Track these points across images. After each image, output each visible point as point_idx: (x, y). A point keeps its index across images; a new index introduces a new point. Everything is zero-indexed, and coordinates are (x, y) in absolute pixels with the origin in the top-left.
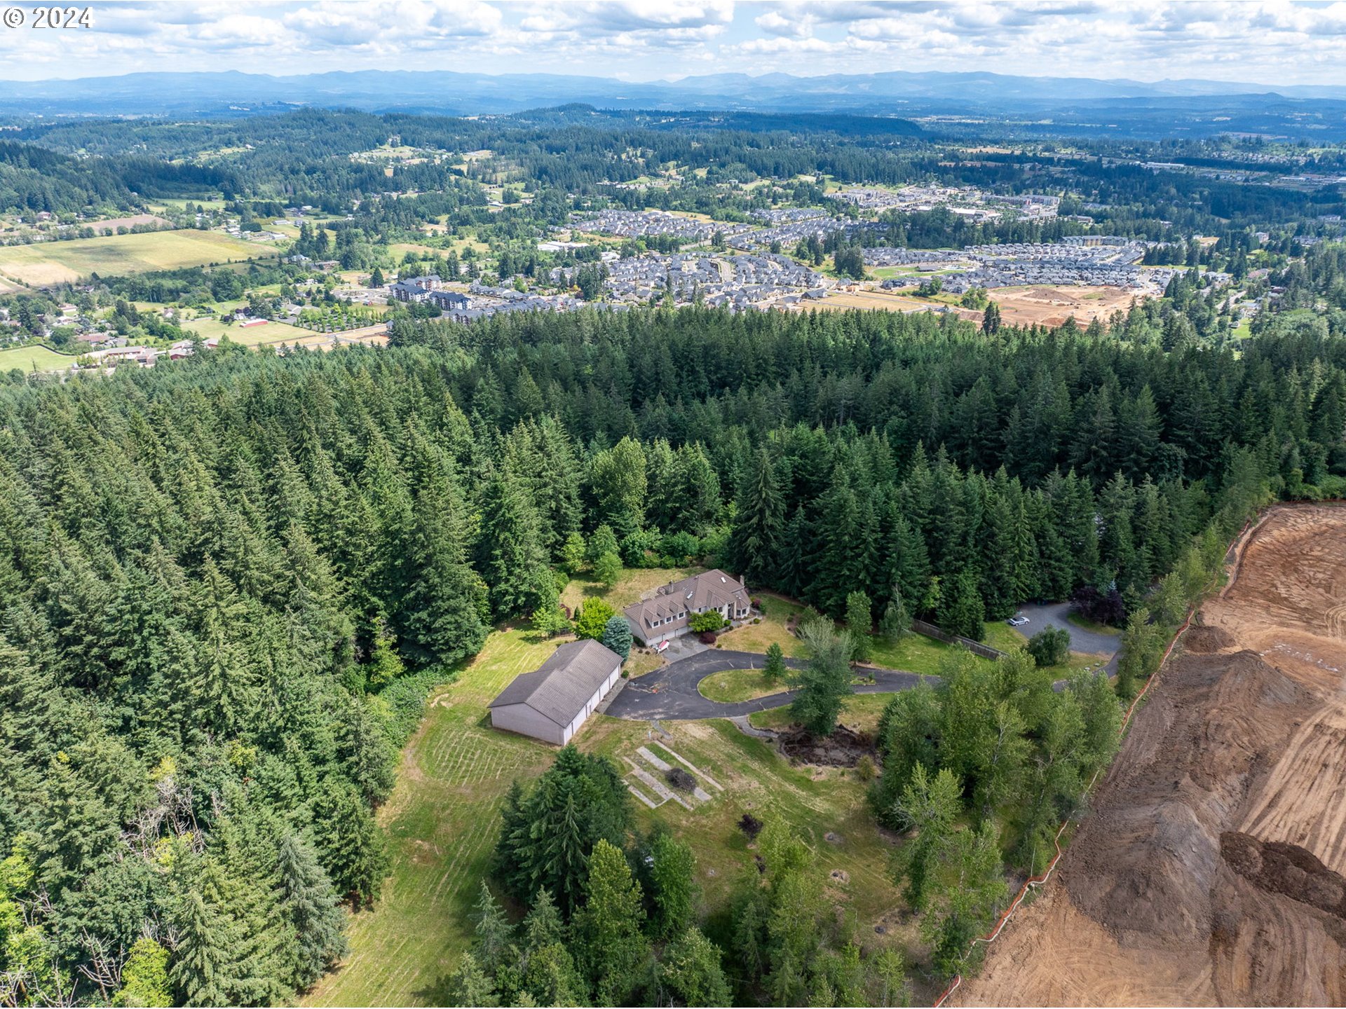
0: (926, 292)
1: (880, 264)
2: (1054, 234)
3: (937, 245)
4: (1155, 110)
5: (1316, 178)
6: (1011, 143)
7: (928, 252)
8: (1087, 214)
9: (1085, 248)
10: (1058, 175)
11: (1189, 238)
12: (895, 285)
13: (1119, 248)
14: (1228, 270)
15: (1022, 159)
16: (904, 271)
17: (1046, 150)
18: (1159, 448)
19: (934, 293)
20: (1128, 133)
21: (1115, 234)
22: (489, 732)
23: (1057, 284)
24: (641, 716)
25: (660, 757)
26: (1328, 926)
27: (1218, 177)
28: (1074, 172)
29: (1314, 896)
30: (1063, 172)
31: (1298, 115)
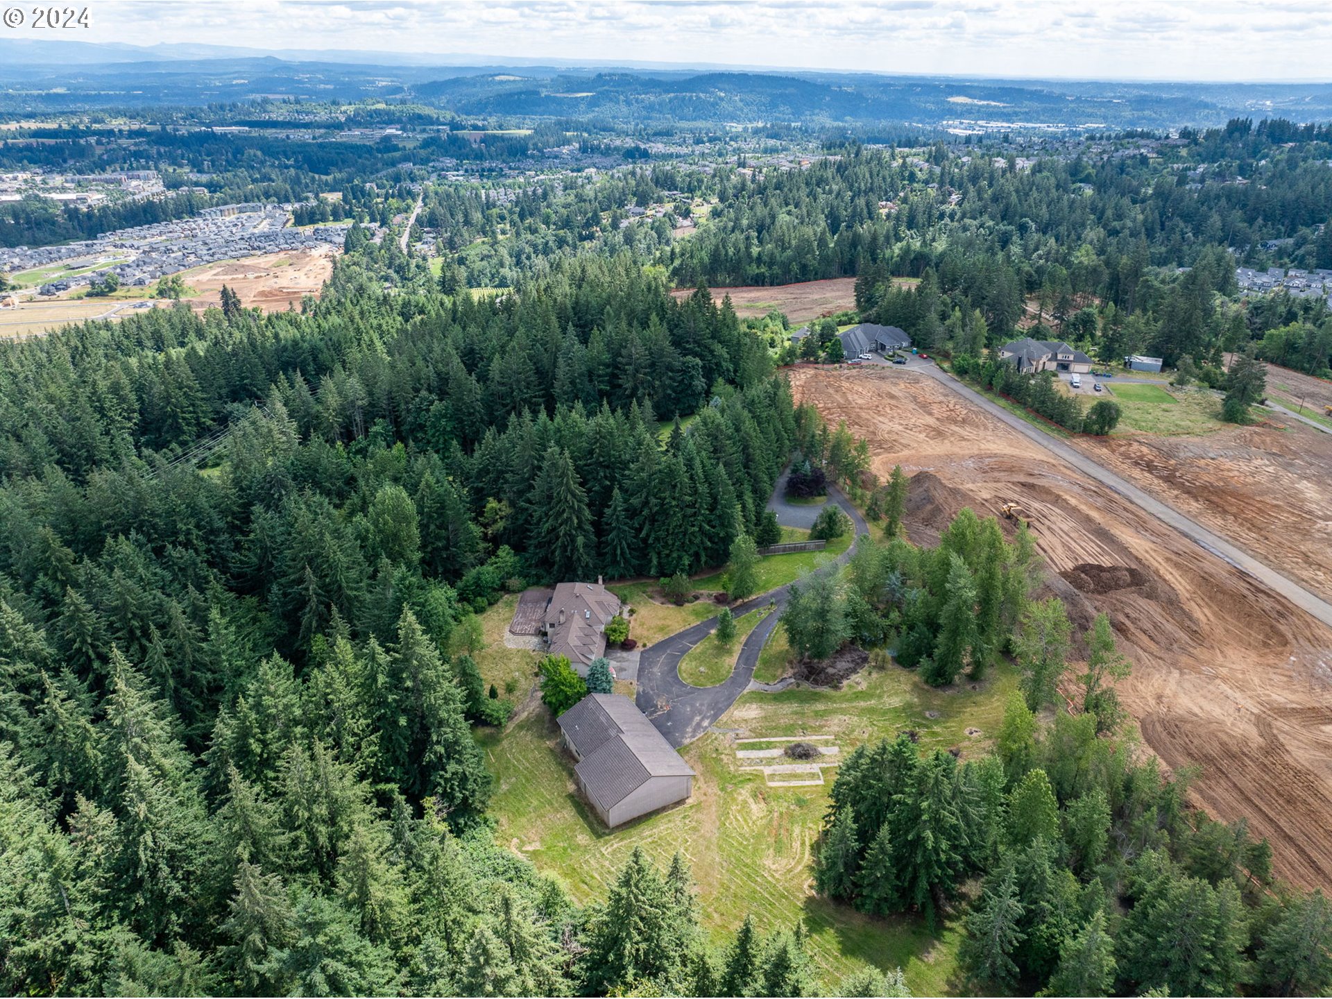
0: (103, 289)
1: (13, 269)
2: (190, 209)
3: (65, 238)
4: (170, 74)
5: (367, 131)
6: (46, 116)
7: (64, 249)
8: (197, 184)
9: (227, 219)
10: (132, 148)
11: (317, 196)
12: (58, 289)
13: (262, 214)
14: (373, 220)
15: (74, 133)
16: (53, 272)
17: (96, 121)
19: (112, 290)
20: (158, 99)
21: (246, 201)
23: (237, 258)
24: (694, 731)
25: (761, 749)
27: (288, 137)
28: (148, 143)
30: (136, 144)
31: (304, 77)
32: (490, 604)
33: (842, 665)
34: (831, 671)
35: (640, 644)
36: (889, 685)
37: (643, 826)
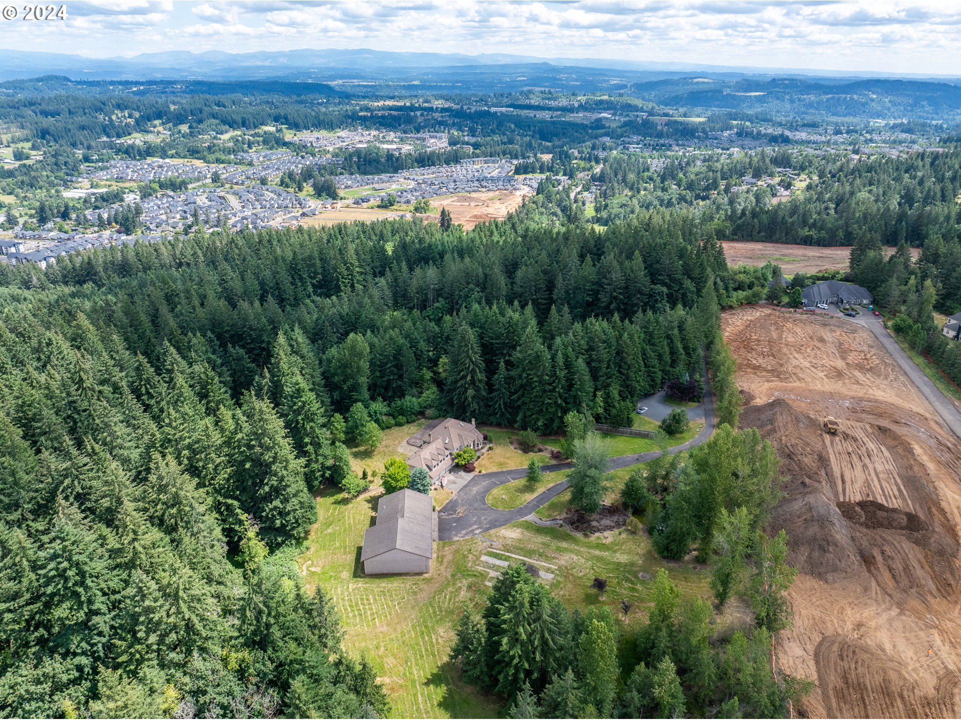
0: (387, 204)
1: (346, 187)
2: (454, 159)
3: (379, 171)
4: (481, 73)
5: (588, 114)
6: (400, 98)
7: (376, 178)
8: (467, 144)
9: (475, 167)
10: (440, 119)
11: (535, 155)
12: (363, 202)
13: (497, 165)
14: (565, 174)
15: (412, 108)
16: (365, 191)
17: (426, 102)
18: (652, 289)
19: (392, 205)
20: (469, 89)
21: (491, 156)
22: (367, 580)
23: (469, 192)
24: (467, 534)
25: (501, 559)
26: (908, 538)
27: (535, 116)
28: (449, 116)
29: (895, 524)
30: (442, 117)
31: (563, 76)
32: (408, 422)
33: (606, 522)
34: (594, 524)
35: (477, 470)
36: (630, 545)
37: (385, 580)
